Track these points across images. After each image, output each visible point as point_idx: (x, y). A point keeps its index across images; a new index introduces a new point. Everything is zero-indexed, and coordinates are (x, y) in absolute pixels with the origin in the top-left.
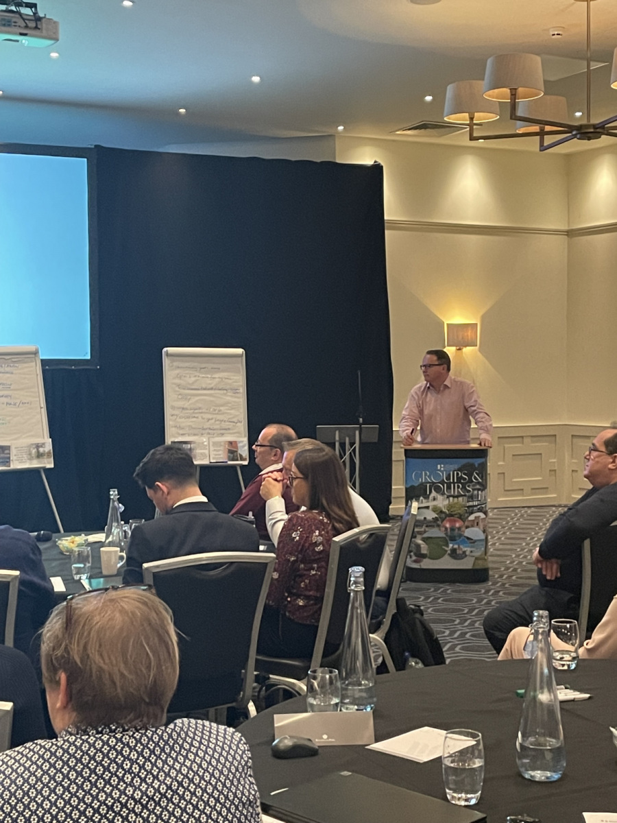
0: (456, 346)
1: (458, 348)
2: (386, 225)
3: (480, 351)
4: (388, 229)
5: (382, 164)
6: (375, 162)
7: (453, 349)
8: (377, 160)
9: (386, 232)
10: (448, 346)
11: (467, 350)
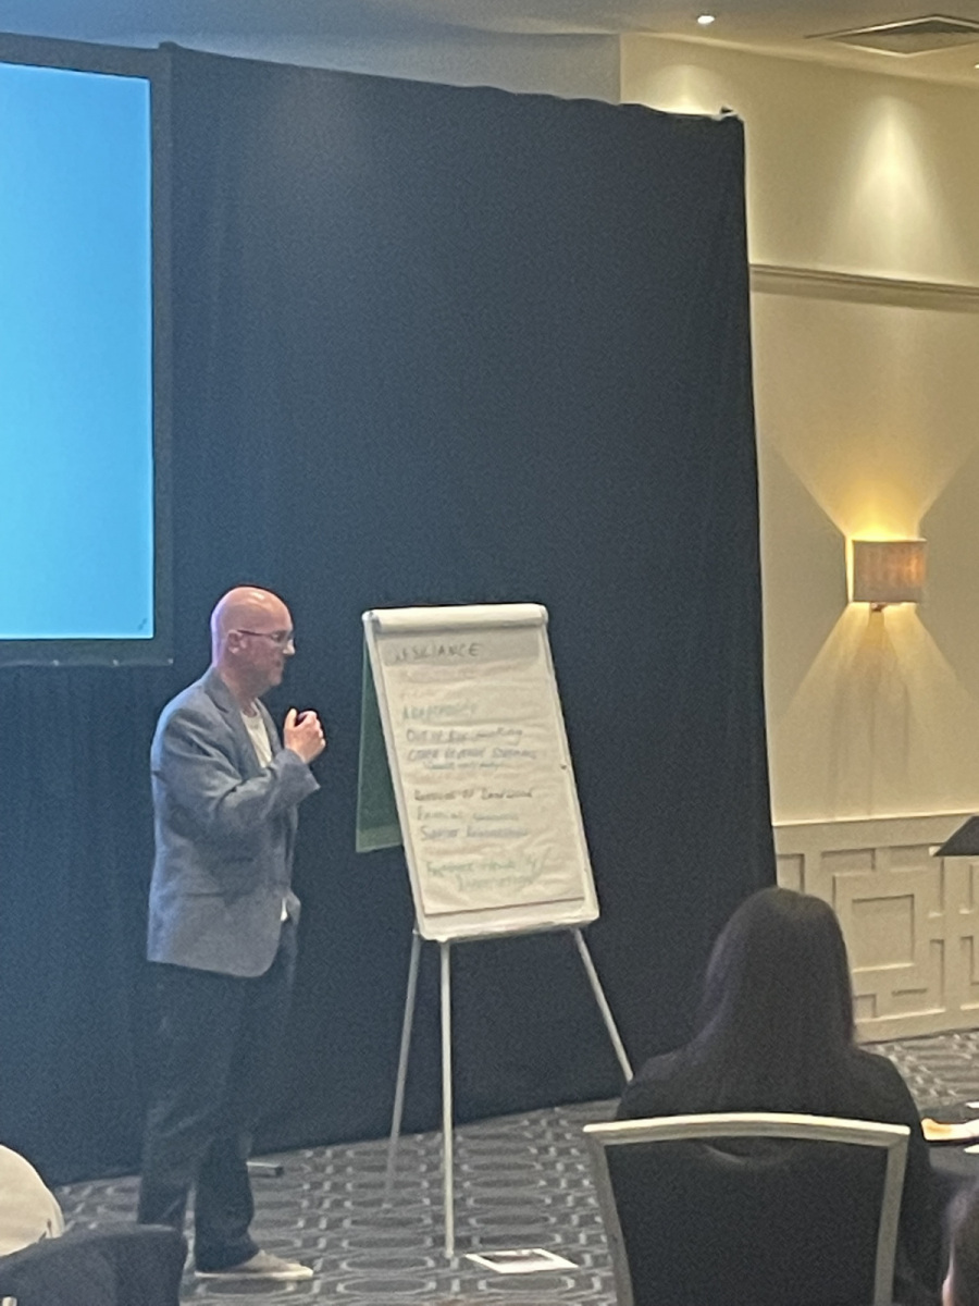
0: (872, 602)
1: (875, 605)
2: (752, 277)
3: (918, 612)
4: (757, 290)
5: (742, 117)
6: (724, 111)
7: (865, 607)
8: (729, 107)
9: (753, 296)
10: (856, 600)
11: (891, 610)
